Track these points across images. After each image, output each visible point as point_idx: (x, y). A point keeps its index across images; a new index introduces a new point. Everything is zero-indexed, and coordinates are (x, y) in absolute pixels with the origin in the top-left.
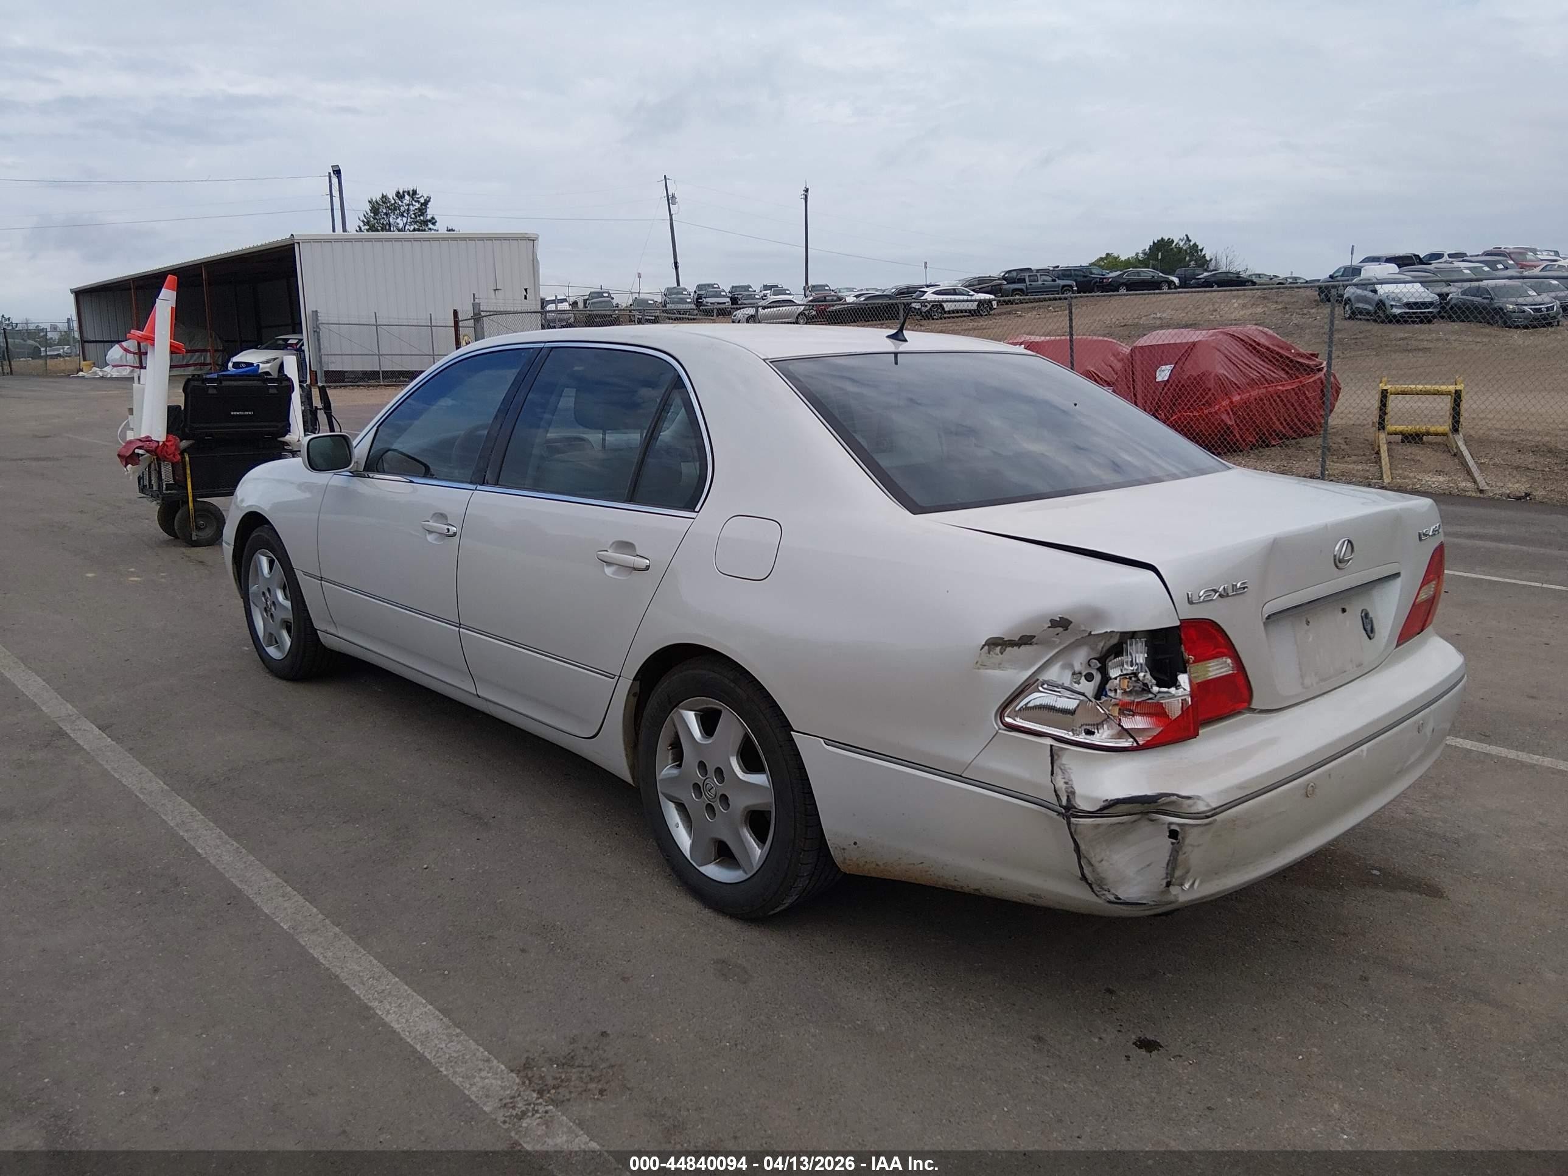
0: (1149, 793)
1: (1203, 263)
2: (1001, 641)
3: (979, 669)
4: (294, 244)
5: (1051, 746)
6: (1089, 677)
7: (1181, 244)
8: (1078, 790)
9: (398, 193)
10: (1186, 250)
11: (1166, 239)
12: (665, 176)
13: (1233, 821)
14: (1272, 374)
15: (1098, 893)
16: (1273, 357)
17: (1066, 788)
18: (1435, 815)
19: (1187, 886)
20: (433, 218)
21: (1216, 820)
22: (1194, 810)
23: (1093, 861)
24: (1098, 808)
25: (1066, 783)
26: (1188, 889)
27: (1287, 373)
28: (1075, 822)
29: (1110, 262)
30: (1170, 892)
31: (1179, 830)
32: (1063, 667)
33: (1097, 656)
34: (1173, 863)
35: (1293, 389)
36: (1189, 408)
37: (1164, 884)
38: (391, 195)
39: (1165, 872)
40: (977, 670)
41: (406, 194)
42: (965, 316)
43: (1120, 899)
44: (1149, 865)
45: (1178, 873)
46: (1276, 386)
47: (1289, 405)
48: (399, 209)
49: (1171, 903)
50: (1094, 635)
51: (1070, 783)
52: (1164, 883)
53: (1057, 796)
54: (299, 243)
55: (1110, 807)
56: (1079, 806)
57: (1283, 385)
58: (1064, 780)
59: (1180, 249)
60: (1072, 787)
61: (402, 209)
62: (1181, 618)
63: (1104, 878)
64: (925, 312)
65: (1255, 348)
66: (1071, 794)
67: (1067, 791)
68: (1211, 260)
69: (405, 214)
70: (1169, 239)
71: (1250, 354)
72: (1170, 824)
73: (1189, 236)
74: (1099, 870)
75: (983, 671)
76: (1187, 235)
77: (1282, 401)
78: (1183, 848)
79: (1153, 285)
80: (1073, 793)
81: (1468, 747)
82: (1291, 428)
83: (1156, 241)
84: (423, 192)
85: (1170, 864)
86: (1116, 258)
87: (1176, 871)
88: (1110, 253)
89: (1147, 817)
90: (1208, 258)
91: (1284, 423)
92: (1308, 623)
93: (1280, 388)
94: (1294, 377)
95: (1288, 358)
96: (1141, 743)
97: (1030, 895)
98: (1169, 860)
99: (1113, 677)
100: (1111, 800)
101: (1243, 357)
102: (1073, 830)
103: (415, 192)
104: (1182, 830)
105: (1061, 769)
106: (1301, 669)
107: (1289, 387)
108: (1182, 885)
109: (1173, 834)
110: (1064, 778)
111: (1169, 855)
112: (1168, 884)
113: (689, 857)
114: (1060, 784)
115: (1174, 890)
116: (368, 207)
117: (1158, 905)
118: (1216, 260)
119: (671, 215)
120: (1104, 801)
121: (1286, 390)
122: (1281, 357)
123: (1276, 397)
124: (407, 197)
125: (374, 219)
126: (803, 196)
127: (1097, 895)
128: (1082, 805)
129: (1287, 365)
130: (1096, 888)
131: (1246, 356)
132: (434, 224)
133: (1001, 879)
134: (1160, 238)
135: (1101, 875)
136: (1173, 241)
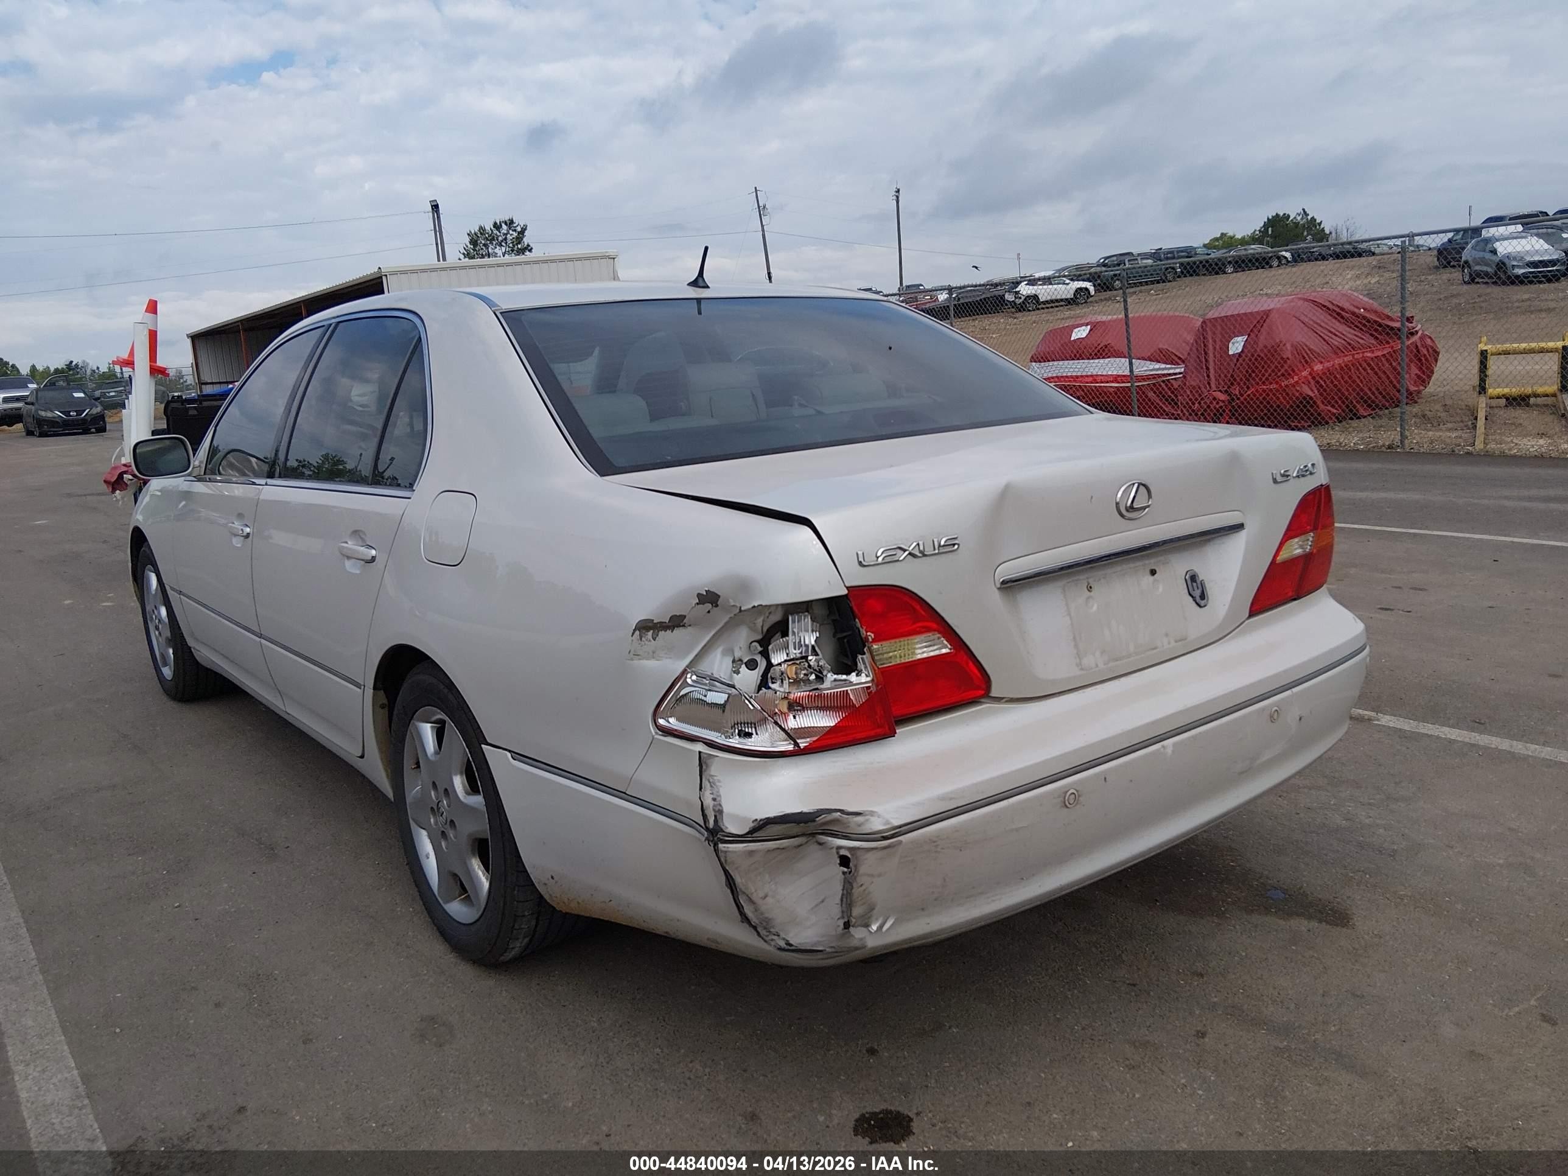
0: (805, 810)
1: (1321, 236)
2: (650, 624)
3: (632, 660)
4: (381, 277)
5: (700, 752)
6: (752, 665)
7: (1299, 218)
8: (726, 809)
9: (495, 223)
10: (1304, 225)
11: (1282, 215)
12: (756, 188)
13: (933, 841)
14: (1360, 340)
15: (767, 939)
16: (1359, 322)
17: (714, 806)
18: (1378, 821)
19: (874, 927)
20: (528, 245)
21: (900, 842)
22: (866, 829)
23: (754, 898)
24: (747, 830)
25: (714, 800)
26: (875, 932)
27: (1377, 338)
28: (723, 849)
29: (1225, 241)
30: (853, 936)
31: (849, 856)
32: (724, 653)
33: (759, 637)
34: (847, 899)
35: (1384, 355)
36: (1267, 379)
37: (842, 926)
38: (489, 226)
39: (840, 909)
40: (631, 662)
41: (503, 225)
42: (1062, 306)
43: (791, 945)
44: (823, 901)
45: (857, 911)
46: (1363, 352)
47: (1380, 373)
48: (497, 240)
49: (857, 949)
50: (745, 611)
51: (718, 799)
52: (841, 923)
53: (705, 816)
54: (386, 275)
55: (761, 828)
56: (727, 828)
57: (1373, 352)
58: (712, 796)
59: (1297, 224)
60: (720, 805)
61: (500, 238)
62: (847, 585)
63: (770, 919)
64: (1020, 304)
65: (1338, 314)
66: (719, 812)
67: (714, 810)
68: (1331, 233)
69: (503, 244)
70: (1285, 214)
71: (1334, 320)
72: (839, 848)
73: (1306, 210)
74: (763, 908)
75: (636, 662)
76: (1304, 210)
77: (1372, 369)
78: (858, 879)
79: (1261, 262)
80: (721, 812)
81: (1453, 737)
82: (1384, 397)
83: (1270, 217)
84: (520, 221)
85: (844, 900)
86: (1231, 238)
87: (853, 909)
88: (1225, 232)
89: (814, 840)
90: (1327, 232)
91: (1376, 392)
92: (1090, 589)
93: (1369, 355)
94: (1384, 342)
95: (1376, 322)
96: (802, 746)
97: (708, 939)
98: (843, 895)
99: (776, 663)
100: (761, 820)
101: (1327, 324)
102: (723, 860)
103: (512, 222)
104: (852, 855)
105: (709, 782)
106: (1076, 646)
107: (1379, 353)
108: (867, 926)
109: (844, 861)
110: (712, 794)
111: (842, 888)
112: (847, 925)
113: (436, 892)
114: (708, 802)
115: (858, 933)
116: (467, 240)
117: (837, 952)
118: (1336, 233)
119: (762, 226)
120: (753, 822)
121: (1376, 357)
122: (1369, 321)
123: (1365, 365)
124: (504, 227)
125: (474, 250)
126: (895, 198)
127: (765, 941)
128: (732, 827)
129: (1376, 330)
130: (763, 932)
131: (1329, 323)
132: (530, 251)
133: (678, 920)
134: (1274, 214)
135: (766, 915)
136: (1289, 216)
